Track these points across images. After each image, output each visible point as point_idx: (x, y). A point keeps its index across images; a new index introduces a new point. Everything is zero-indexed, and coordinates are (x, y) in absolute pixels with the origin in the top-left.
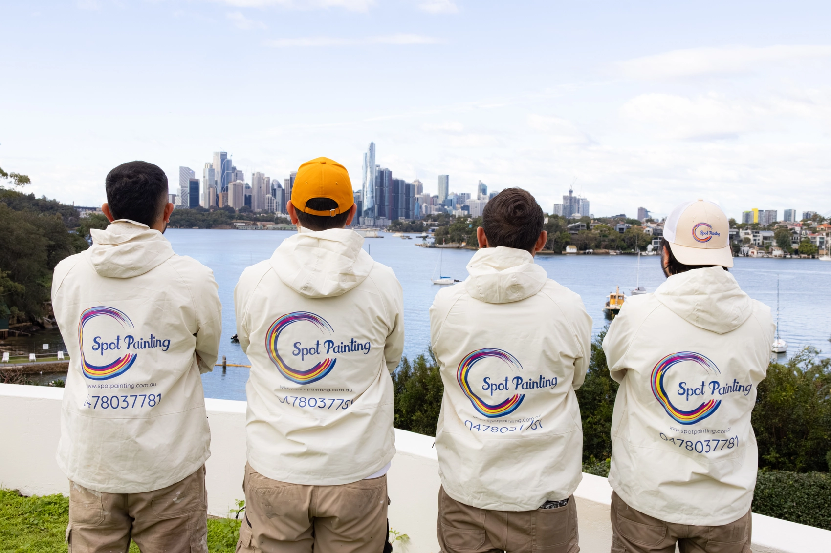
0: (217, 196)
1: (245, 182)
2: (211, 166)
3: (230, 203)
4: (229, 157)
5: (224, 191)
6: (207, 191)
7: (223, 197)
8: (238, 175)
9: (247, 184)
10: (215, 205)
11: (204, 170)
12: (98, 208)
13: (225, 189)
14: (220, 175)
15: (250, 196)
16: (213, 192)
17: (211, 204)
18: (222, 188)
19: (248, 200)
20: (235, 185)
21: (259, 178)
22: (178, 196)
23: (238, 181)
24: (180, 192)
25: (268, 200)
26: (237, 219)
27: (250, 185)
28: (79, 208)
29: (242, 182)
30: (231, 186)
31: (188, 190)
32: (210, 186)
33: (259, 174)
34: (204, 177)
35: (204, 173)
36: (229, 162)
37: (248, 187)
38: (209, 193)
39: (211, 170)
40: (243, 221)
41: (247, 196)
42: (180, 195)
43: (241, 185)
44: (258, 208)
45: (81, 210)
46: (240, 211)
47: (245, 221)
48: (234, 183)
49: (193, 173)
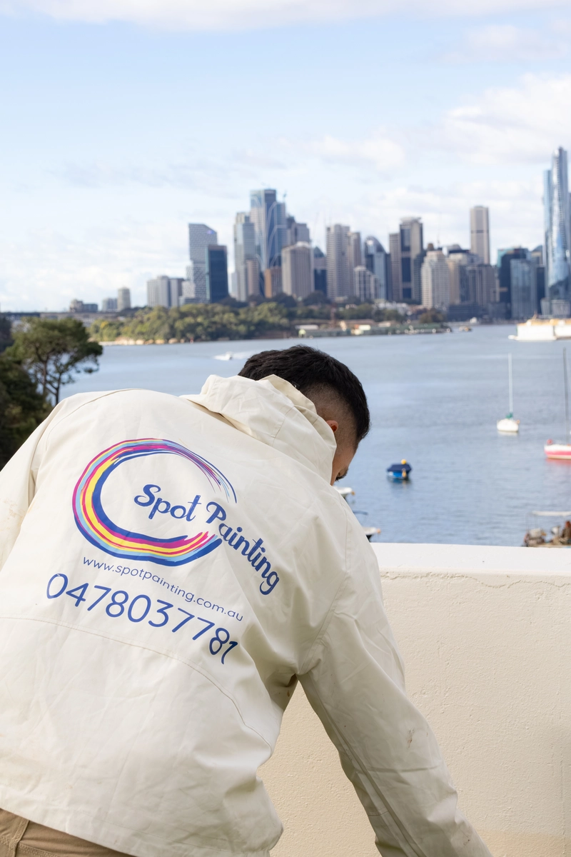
0: (262, 277)
1: (314, 245)
2: (247, 218)
3: (287, 288)
4: (279, 199)
5: (274, 265)
6: (242, 268)
7: (273, 276)
8: (300, 232)
9: (317, 250)
10: (258, 293)
11: (235, 227)
12: (43, 313)
13: (275, 262)
14: (264, 235)
15: (324, 272)
16: (254, 270)
17: (251, 292)
18: (271, 260)
19: (321, 278)
20: (294, 252)
21: (340, 235)
22: (188, 280)
23: (300, 244)
24: (192, 272)
25: (359, 276)
26: (300, 317)
27: (324, 250)
28: (9, 314)
29: (306, 245)
30: (286, 255)
31: (206, 268)
32: (248, 257)
33: (338, 227)
34: (236, 240)
35: (235, 233)
36: (281, 207)
37: (319, 254)
38: (246, 271)
39: (248, 225)
40: (311, 321)
41: (319, 272)
42: (192, 278)
43: (306, 252)
44: (341, 294)
45: (12, 318)
46: (307, 302)
47: (317, 321)
48: (292, 248)
49: (214, 234)
